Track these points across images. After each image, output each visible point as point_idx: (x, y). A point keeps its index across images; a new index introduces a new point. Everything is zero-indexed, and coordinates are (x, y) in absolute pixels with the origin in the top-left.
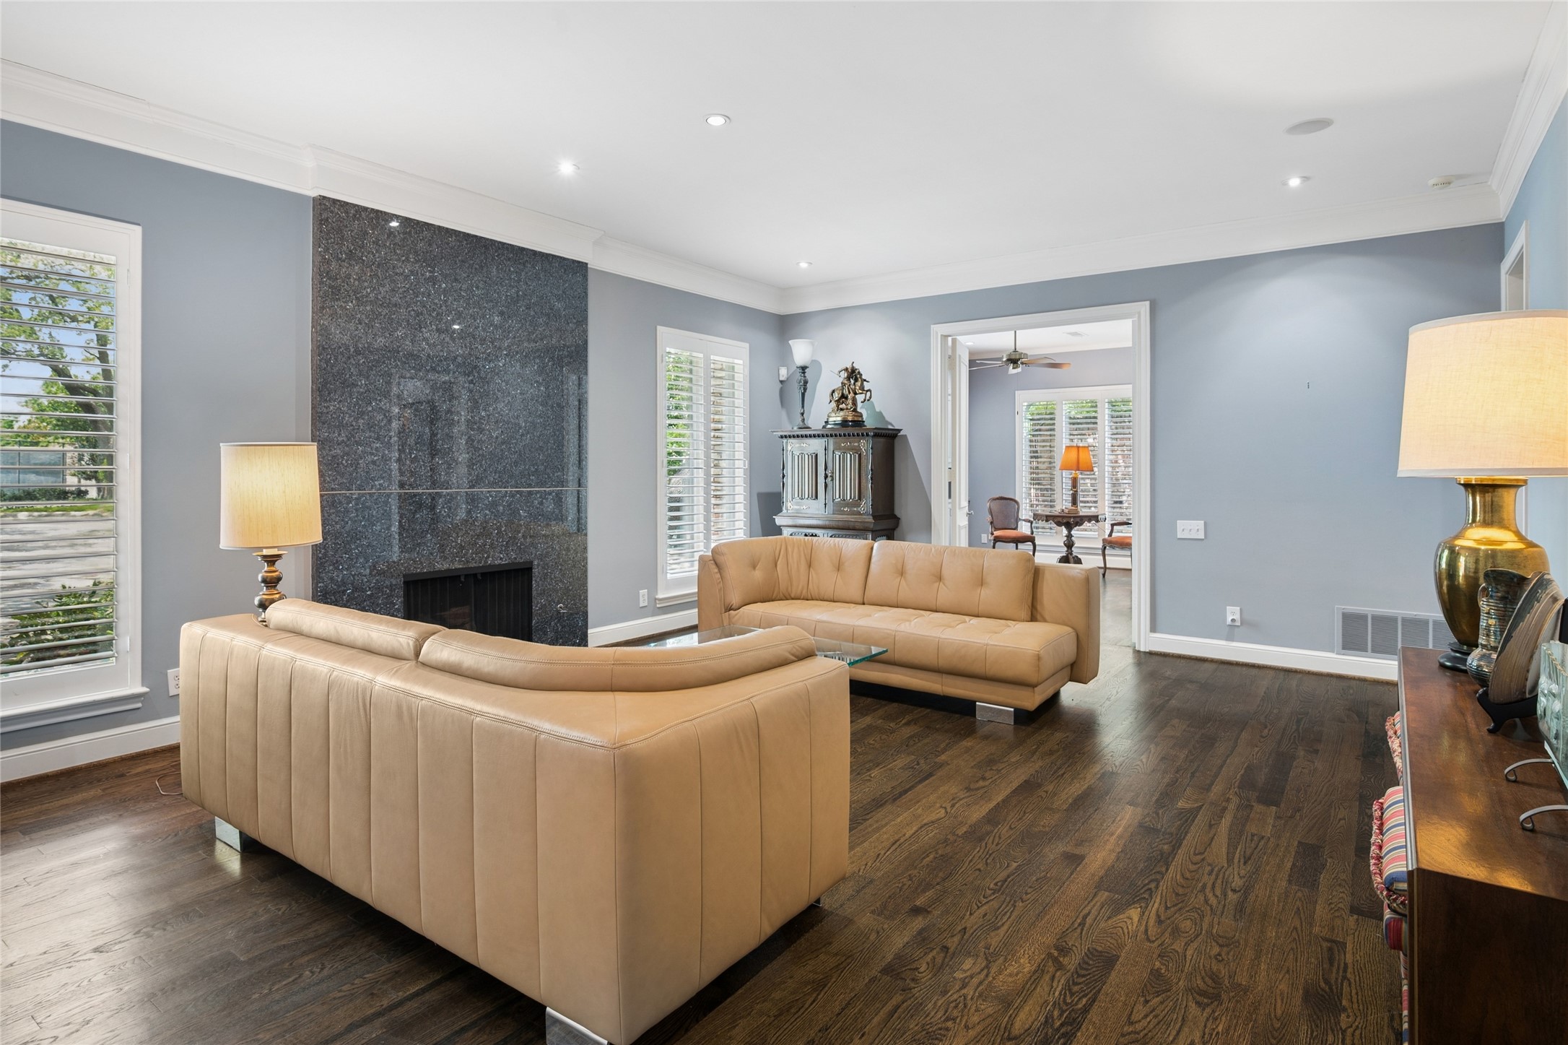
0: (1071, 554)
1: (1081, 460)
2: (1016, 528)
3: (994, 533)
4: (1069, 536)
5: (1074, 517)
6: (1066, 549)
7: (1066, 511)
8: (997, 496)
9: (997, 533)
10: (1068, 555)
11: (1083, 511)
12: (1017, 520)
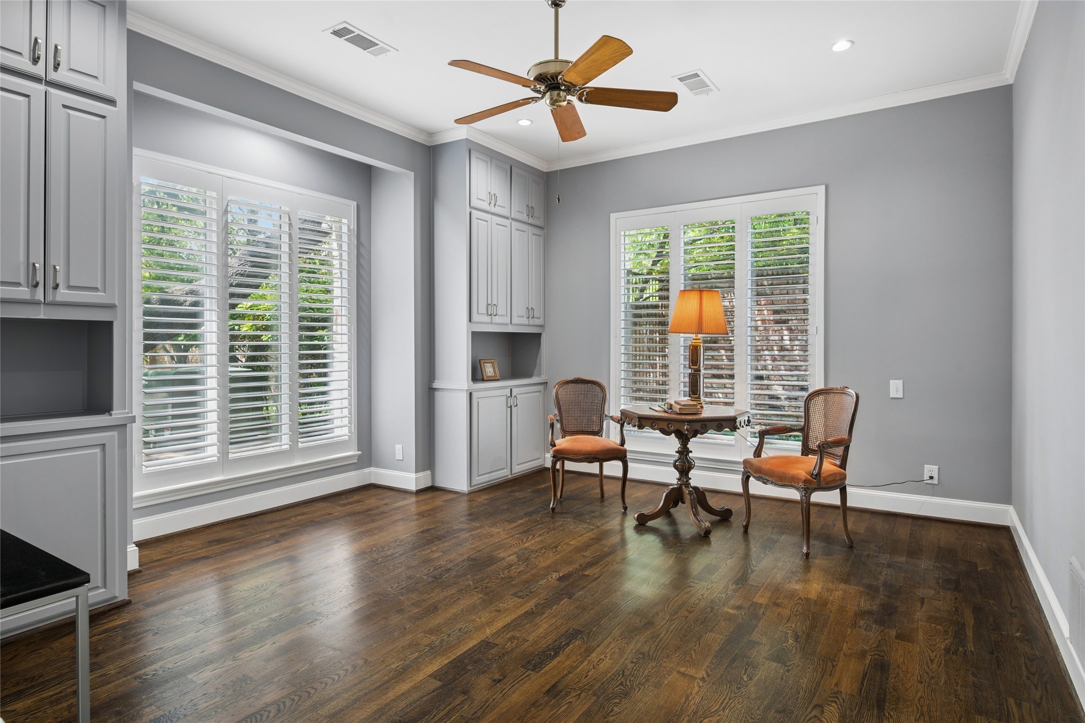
0: (687, 485)
1: (705, 314)
2: (598, 433)
3: (557, 442)
4: (684, 452)
5: (690, 422)
6: (677, 474)
7: (677, 408)
8: (571, 378)
9: (563, 443)
10: (681, 485)
11: (708, 412)
12: (602, 417)
